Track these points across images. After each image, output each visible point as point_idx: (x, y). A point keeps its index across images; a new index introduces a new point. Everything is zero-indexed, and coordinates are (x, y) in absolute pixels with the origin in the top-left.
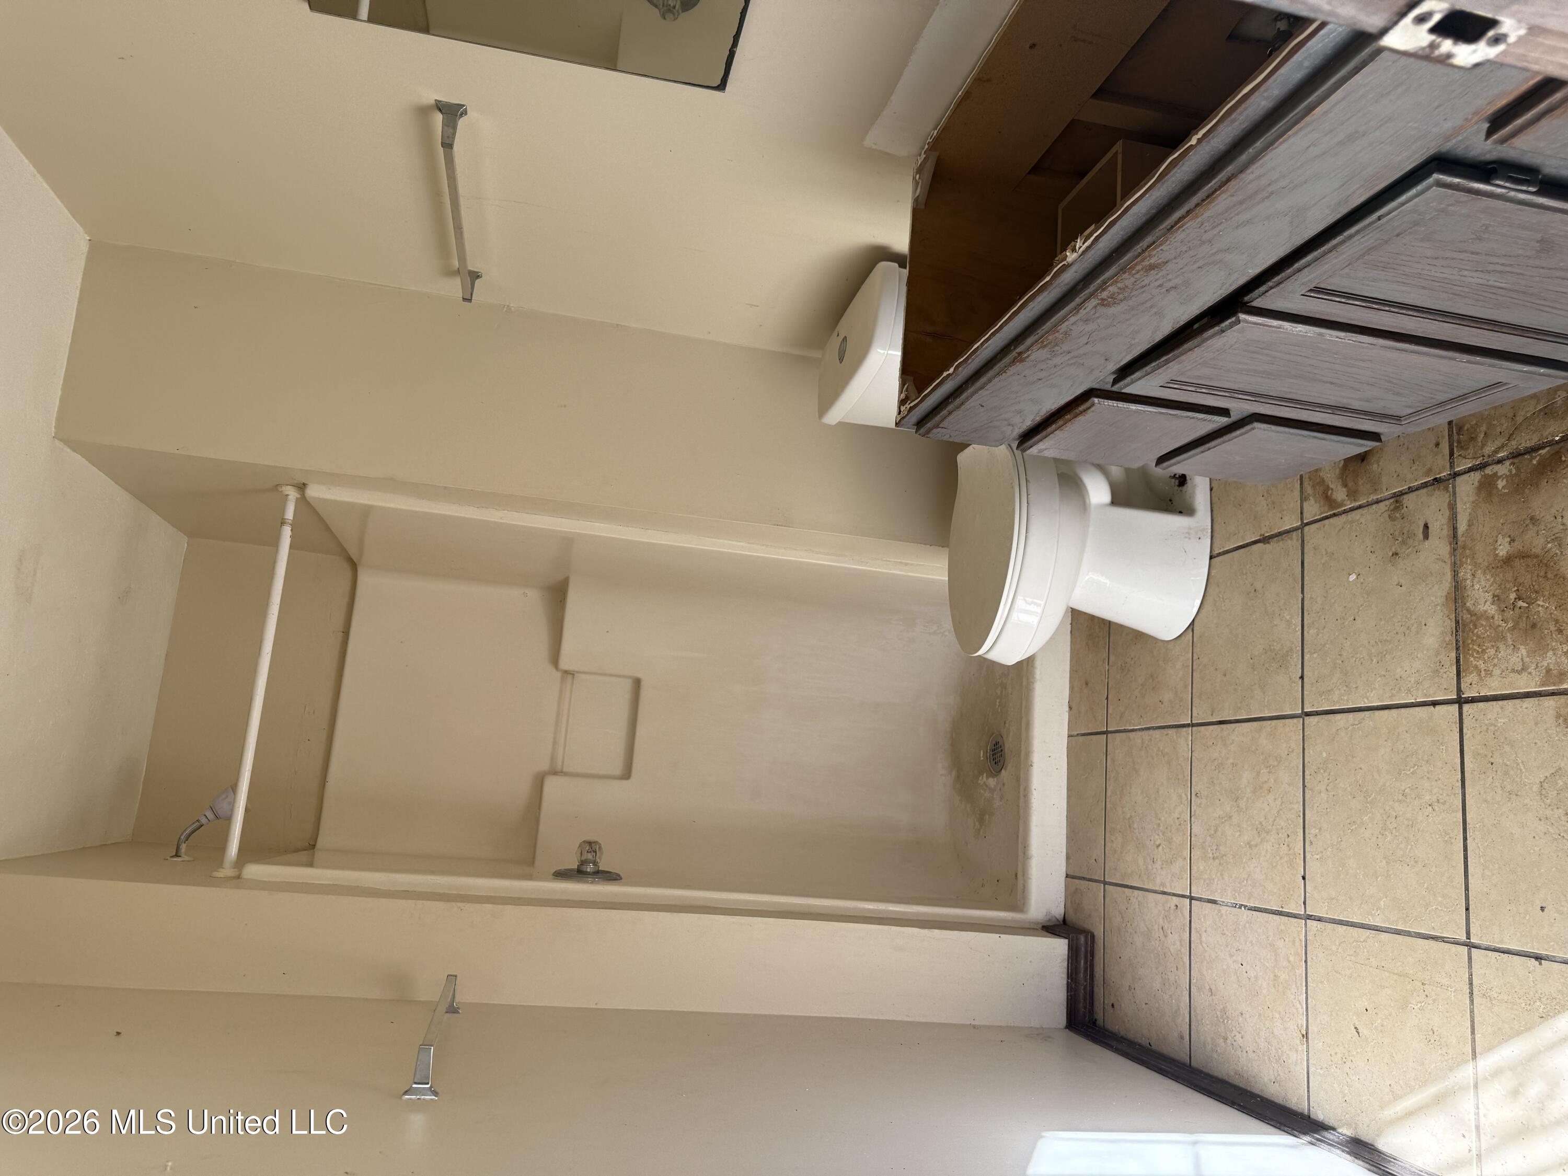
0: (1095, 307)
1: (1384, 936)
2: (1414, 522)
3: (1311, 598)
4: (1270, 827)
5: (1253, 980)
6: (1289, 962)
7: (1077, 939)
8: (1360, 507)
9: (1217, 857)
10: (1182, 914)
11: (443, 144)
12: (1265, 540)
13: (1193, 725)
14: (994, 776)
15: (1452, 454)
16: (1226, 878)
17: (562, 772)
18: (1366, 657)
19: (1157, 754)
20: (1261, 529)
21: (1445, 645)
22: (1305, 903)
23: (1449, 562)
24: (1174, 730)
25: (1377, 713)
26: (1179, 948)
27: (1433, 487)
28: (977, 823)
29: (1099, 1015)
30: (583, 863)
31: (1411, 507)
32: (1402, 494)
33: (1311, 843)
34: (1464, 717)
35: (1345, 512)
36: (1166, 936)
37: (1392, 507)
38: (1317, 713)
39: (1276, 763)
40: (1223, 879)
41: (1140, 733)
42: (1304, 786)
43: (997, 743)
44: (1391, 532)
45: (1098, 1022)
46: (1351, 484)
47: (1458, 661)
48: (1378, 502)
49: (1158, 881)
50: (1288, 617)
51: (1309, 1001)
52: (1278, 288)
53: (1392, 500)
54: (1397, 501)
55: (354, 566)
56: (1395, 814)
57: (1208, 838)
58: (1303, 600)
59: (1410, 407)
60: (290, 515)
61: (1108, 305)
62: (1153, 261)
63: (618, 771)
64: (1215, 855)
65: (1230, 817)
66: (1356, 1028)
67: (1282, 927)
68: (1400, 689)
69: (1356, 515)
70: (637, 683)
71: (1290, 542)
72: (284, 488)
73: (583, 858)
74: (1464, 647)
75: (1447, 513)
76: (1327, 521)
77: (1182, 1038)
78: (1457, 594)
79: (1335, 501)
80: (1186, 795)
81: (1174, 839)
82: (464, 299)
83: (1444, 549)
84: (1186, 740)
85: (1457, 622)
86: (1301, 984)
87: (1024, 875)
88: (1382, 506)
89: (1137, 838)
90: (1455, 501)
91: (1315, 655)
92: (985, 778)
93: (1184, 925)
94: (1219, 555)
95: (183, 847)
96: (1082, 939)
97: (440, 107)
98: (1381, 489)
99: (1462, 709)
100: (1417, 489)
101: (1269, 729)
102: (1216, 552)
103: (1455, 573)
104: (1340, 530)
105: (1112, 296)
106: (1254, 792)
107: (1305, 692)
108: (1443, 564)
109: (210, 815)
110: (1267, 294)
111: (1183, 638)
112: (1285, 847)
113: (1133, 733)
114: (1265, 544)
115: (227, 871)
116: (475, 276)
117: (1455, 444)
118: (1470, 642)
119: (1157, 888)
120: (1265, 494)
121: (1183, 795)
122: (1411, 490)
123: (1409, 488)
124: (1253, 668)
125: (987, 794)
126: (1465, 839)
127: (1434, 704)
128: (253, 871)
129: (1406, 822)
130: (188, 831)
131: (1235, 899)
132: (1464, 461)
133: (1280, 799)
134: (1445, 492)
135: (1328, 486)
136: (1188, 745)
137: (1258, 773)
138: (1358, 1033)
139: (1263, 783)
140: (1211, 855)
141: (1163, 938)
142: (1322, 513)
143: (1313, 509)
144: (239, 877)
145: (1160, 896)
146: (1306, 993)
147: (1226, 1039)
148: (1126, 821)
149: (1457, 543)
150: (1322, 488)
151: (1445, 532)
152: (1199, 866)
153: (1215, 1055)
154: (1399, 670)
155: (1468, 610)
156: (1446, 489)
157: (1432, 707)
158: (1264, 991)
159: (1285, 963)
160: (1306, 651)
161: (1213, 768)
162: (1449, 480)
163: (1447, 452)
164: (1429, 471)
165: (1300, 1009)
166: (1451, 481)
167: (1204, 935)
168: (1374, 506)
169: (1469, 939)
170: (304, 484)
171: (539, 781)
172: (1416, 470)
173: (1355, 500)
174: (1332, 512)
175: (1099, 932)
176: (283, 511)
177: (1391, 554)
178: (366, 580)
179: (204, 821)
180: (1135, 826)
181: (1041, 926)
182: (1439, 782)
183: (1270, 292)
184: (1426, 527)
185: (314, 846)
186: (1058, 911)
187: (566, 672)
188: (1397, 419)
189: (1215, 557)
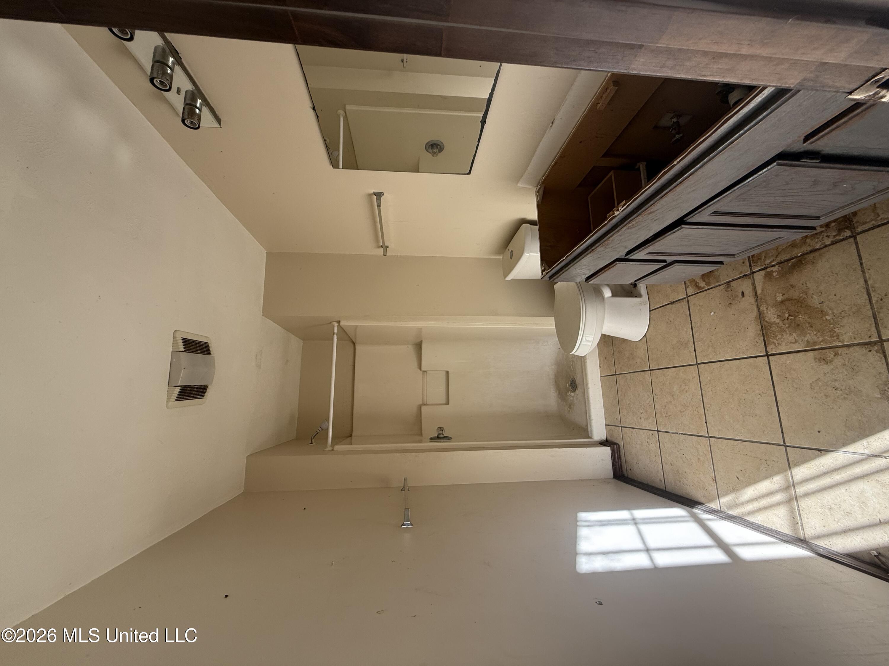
0: (625, 230)
1: (745, 443)
2: (737, 291)
3: (695, 322)
4: (689, 405)
5: (689, 460)
6: (704, 453)
7: (614, 447)
8: (712, 288)
9: (667, 416)
10: (655, 437)
11: (377, 206)
12: (672, 303)
13: (651, 370)
14: (573, 392)
15: (750, 265)
16: (672, 423)
17: (426, 404)
18: (723, 342)
19: (637, 381)
20: (670, 299)
21: (757, 335)
22: (708, 432)
23: (755, 305)
24: (643, 372)
25: (730, 362)
26: (655, 449)
27: (743, 278)
28: (568, 408)
29: (625, 473)
30: (439, 434)
31: (734, 286)
32: (730, 282)
33: (708, 410)
34: (770, 361)
35: (705, 290)
36: (649, 445)
37: (726, 287)
38: (703, 363)
39: (688, 382)
40: (671, 424)
41: (629, 374)
42: (701, 390)
43: (573, 381)
44: (727, 296)
45: (625, 475)
46: (706, 280)
47: (764, 341)
48: (719, 285)
49: (644, 425)
50: (686, 330)
51: (715, 468)
52: (699, 214)
53: (725, 285)
54: (728, 285)
55: (354, 344)
56: (744, 398)
57: (662, 410)
58: (691, 323)
59: (739, 250)
60: (336, 331)
61: (631, 229)
62: (652, 210)
63: (444, 402)
64: (666, 416)
65: (671, 402)
66: (737, 477)
67: (699, 441)
68: (739, 352)
69: (711, 291)
70: (447, 372)
71: (682, 303)
72: (333, 323)
73: (439, 433)
74: (766, 335)
75: (751, 287)
76: (698, 295)
77: (661, 481)
78: (760, 316)
79: (700, 287)
80: (651, 395)
81: (648, 410)
82: (384, 255)
83: (752, 300)
84: (648, 375)
85: (762, 327)
86: (710, 462)
87: (590, 426)
88: (722, 287)
89: (633, 411)
90: (755, 282)
91: (700, 343)
92: (570, 393)
93: (656, 441)
94: (653, 310)
95: (313, 440)
96: (615, 446)
97: (375, 194)
98: (721, 281)
99: (769, 358)
100: (737, 279)
101: (683, 370)
102: (652, 309)
103: (758, 309)
104: (704, 297)
105: (633, 225)
106: (680, 392)
107: (697, 356)
108: (752, 306)
109: (320, 430)
110: (694, 217)
111: (642, 340)
112: (696, 412)
113: (627, 374)
114: (672, 304)
115: (329, 448)
116: (387, 247)
117: (751, 262)
118: (769, 333)
119: (643, 428)
120: (670, 287)
121: (650, 395)
122: (734, 280)
123: (733, 279)
124: (673, 348)
125: (571, 398)
126: (777, 406)
127: (756, 357)
128: (337, 448)
129: (749, 401)
130: (314, 435)
131: (677, 431)
132: (756, 267)
133: (691, 395)
134: (749, 280)
135: (697, 282)
136: (649, 377)
137: (681, 386)
138: (739, 479)
139: (683, 389)
140: (664, 416)
141: (648, 446)
142: (695, 292)
143: (690, 291)
144: (333, 450)
145: (645, 431)
146: (713, 464)
147: (680, 481)
148: (628, 405)
149: (757, 297)
150: (694, 283)
151: (751, 294)
152: (660, 420)
153: (676, 487)
154: (738, 345)
155: (767, 322)
156: (750, 278)
157: (755, 358)
158: (694, 464)
159: (702, 454)
160: (695, 341)
161: (661, 385)
162: (750, 275)
163: (748, 264)
164: (741, 272)
165: (711, 470)
166: (751, 275)
167: (665, 444)
168: (718, 287)
169: (785, 443)
170: (339, 321)
171: (420, 408)
172: (735, 272)
173: (709, 286)
174: (699, 291)
175: (621, 444)
176: (334, 330)
177: (728, 304)
178: (358, 348)
179: (318, 431)
180: (631, 406)
181: (598, 443)
182: (762, 386)
183: (696, 216)
184: (743, 293)
185: (351, 435)
186: (604, 438)
187: (424, 371)
188: (733, 256)
189: (652, 311)
